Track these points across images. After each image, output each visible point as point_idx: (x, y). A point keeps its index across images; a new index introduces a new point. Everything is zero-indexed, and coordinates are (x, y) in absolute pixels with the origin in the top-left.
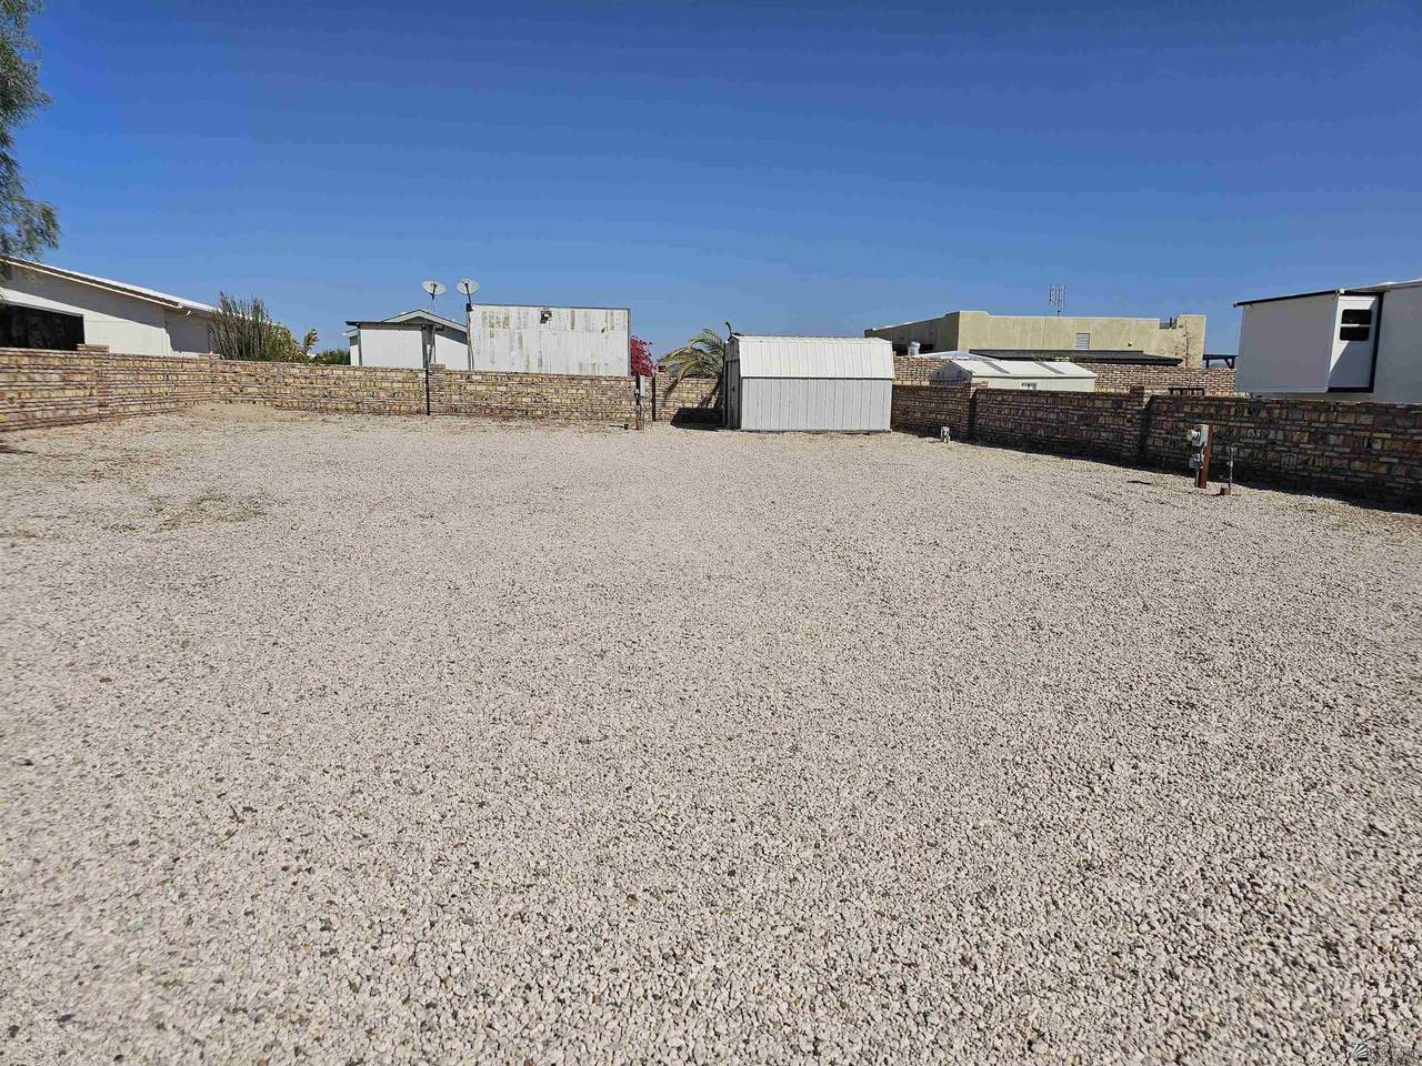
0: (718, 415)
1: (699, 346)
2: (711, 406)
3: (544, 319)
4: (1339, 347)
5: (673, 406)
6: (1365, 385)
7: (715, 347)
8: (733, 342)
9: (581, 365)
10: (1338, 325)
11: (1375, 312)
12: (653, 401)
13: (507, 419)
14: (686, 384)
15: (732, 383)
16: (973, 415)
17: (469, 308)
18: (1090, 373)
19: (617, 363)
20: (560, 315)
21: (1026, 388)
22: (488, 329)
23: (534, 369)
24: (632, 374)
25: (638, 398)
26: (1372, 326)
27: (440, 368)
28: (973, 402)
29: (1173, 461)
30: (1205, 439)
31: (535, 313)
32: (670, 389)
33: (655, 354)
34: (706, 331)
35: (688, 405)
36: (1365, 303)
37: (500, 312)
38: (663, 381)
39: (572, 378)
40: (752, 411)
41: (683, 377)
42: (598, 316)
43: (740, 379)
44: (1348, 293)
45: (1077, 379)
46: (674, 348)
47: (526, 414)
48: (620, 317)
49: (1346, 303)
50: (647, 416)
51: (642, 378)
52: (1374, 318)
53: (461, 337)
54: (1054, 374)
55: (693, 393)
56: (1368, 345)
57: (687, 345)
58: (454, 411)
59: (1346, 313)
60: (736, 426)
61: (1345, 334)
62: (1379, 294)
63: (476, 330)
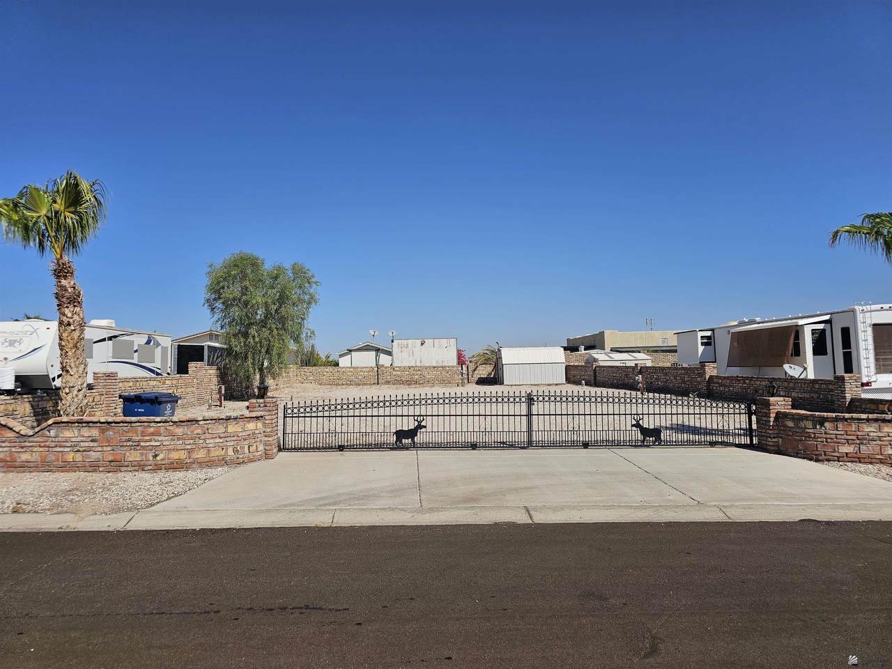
0: (495, 379)
1: (486, 352)
2: (492, 376)
3: (422, 344)
4: (701, 348)
5: (476, 377)
6: (714, 360)
7: (492, 352)
8: (499, 350)
9: (437, 362)
10: (700, 341)
11: (712, 336)
12: (468, 375)
13: (409, 384)
14: (481, 368)
15: (500, 366)
16: (595, 376)
17: (393, 341)
18: (649, 358)
19: (453, 361)
20: (429, 342)
21: (622, 365)
22: (400, 349)
23: (418, 364)
24: (458, 364)
25: (462, 374)
26: (713, 341)
27: (382, 366)
28: (595, 370)
29: (632, 387)
30: (641, 379)
31: (419, 342)
32: (475, 370)
33: (467, 355)
34: (489, 346)
35: (483, 376)
36: (708, 334)
37: (404, 342)
38: (472, 367)
39: (434, 367)
40: (508, 377)
41: (480, 365)
42: (444, 341)
43: (502, 365)
44: (700, 331)
45: (644, 360)
46: (476, 352)
47: (416, 383)
48: (453, 341)
49: (700, 334)
50: (466, 381)
51: (463, 366)
52: (713, 338)
53: (390, 353)
54: (632, 358)
55: (484, 371)
56: (712, 347)
57: (482, 352)
58: (388, 382)
59: (702, 337)
60: (502, 383)
61: (702, 344)
62: (713, 330)
63: (395, 350)
